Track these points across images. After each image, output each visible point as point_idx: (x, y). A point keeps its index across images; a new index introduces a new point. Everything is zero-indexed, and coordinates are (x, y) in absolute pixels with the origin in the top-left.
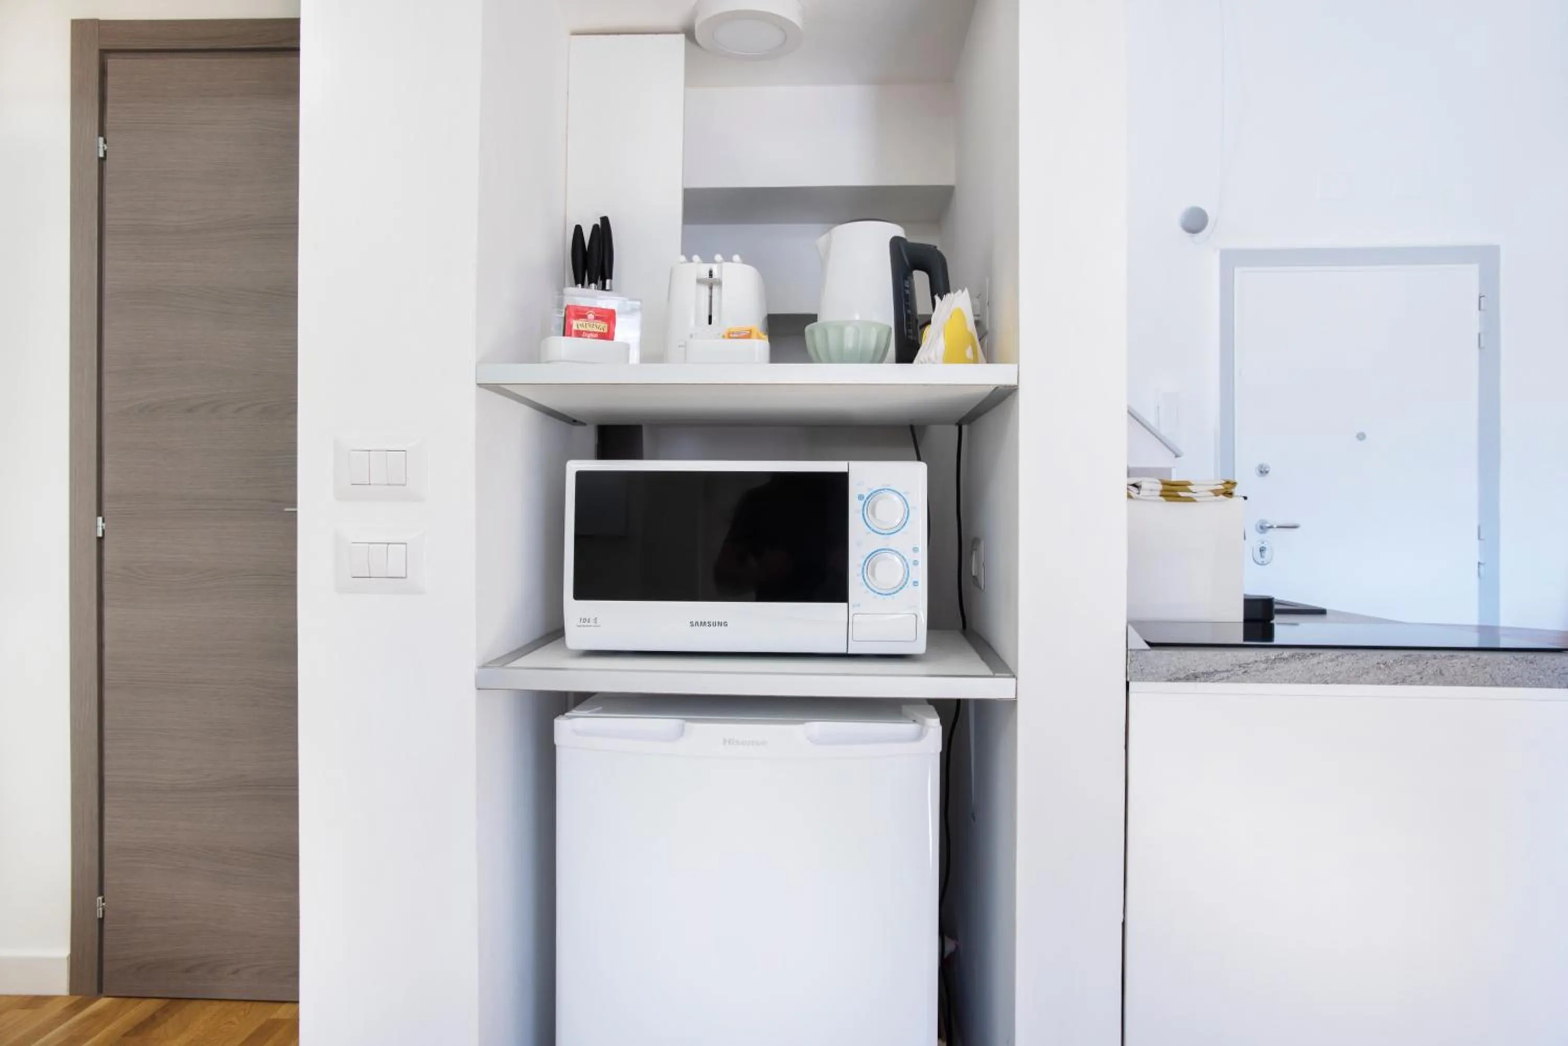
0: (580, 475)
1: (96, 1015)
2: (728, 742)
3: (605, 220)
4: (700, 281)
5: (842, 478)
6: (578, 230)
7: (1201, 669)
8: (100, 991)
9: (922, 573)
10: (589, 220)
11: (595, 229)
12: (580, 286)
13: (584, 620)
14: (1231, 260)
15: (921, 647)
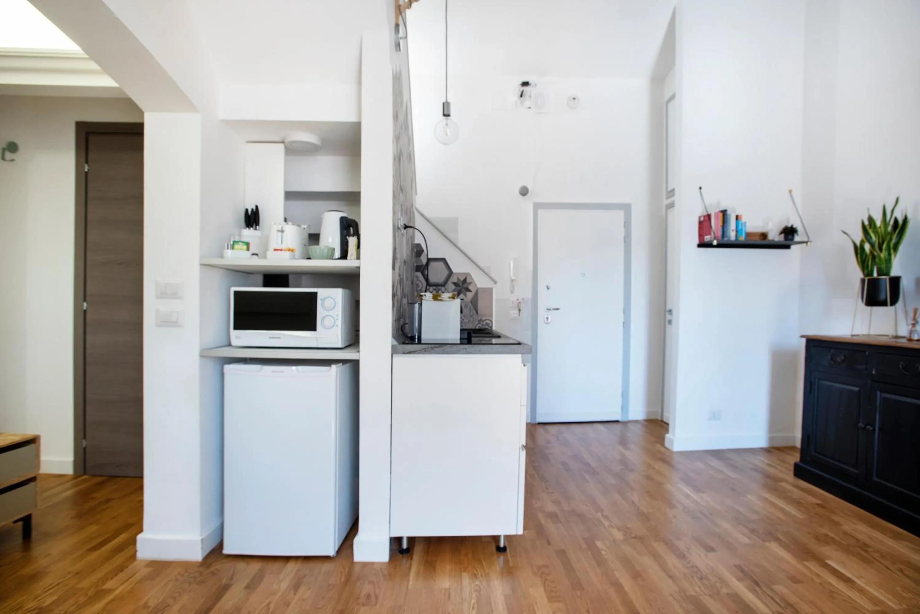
0: (236, 293)
1: (83, 480)
2: (273, 372)
3: (257, 207)
4: (278, 231)
5: (315, 294)
6: (247, 210)
7: (413, 350)
8: (85, 473)
9: (339, 323)
10: (251, 207)
11: (252, 210)
12: (248, 228)
13: (237, 337)
14: (537, 207)
15: (340, 345)
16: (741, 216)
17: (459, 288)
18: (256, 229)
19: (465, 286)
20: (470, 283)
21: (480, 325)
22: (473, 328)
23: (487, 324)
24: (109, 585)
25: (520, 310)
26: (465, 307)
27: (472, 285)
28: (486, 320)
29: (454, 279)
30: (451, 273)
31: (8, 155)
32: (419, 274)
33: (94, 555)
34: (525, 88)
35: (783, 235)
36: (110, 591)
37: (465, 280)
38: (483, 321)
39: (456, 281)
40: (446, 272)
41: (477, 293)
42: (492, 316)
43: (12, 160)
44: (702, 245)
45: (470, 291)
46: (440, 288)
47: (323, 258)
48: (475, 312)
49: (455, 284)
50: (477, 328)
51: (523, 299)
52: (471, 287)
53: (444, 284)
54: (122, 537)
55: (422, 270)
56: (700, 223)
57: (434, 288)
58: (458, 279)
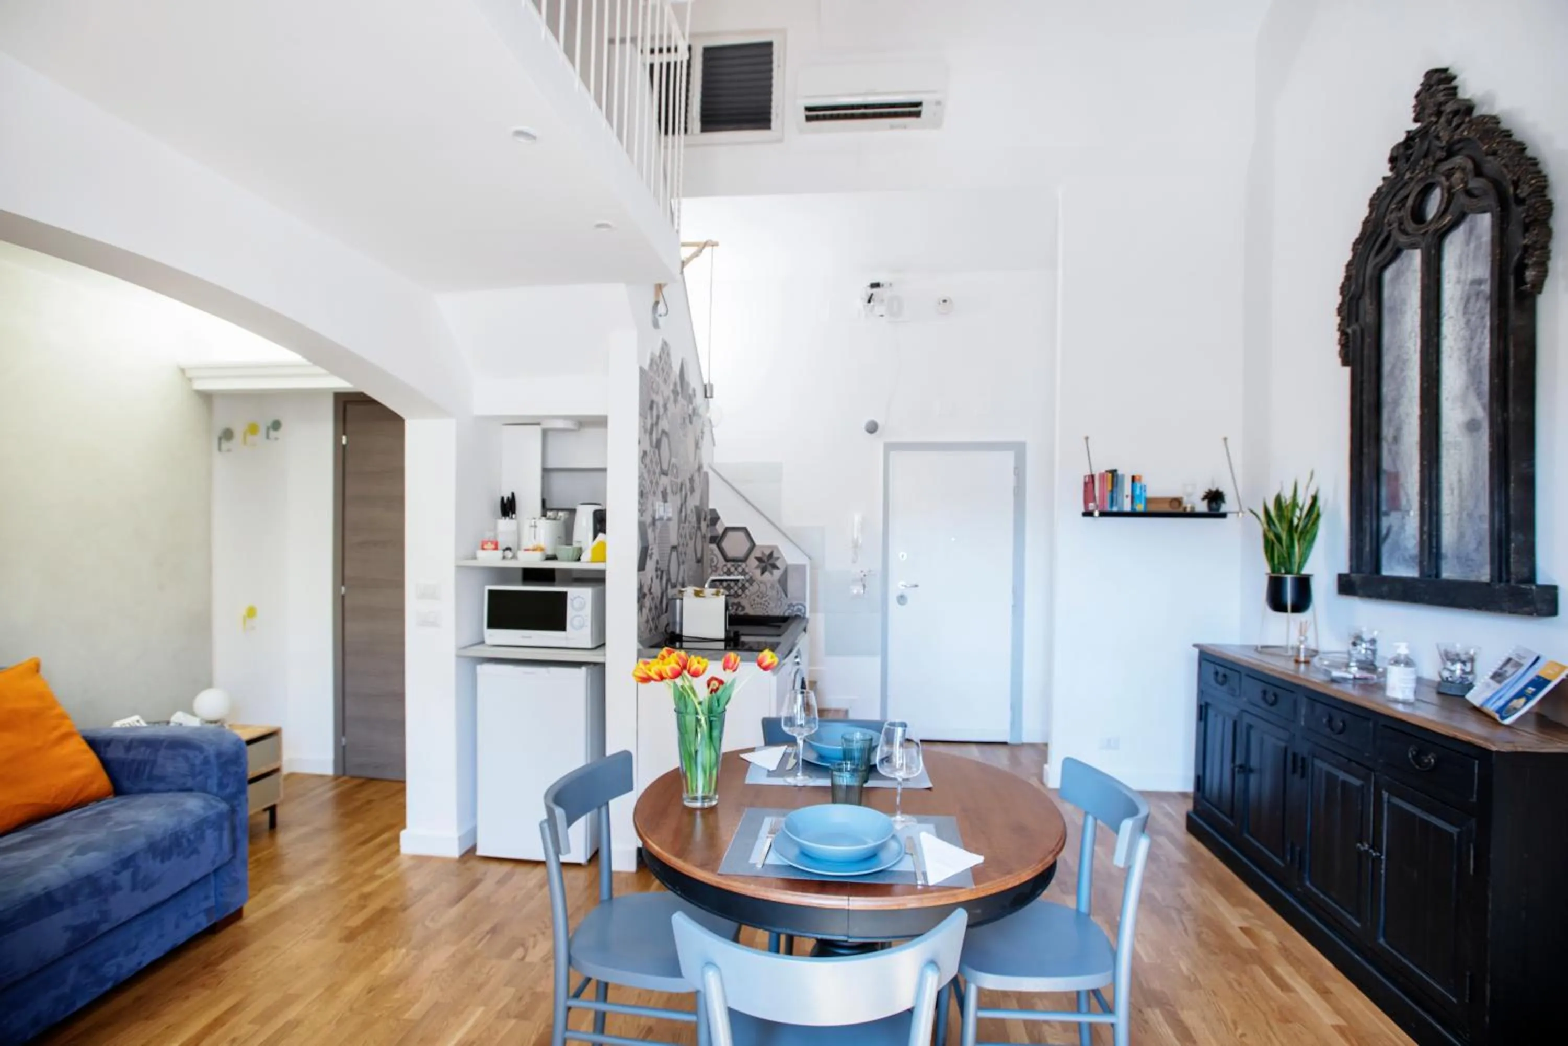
0: (491, 593)
3: (513, 494)
4: (531, 526)
5: (564, 595)
6: (503, 499)
8: (344, 774)
9: (588, 623)
10: (507, 495)
11: (508, 498)
12: (503, 518)
13: (490, 636)
14: (889, 447)
15: (589, 646)
16: (1140, 477)
17: (763, 565)
18: (512, 518)
19: (771, 561)
20: (777, 558)
21: (790, 611)
22: (782, 614)
23: (799, 610)
24: (379, 872)
25: (864, 586)
26: (771, 587)
27: (779, 560)
28: (797, 604)
29: (757, 553)
30: (753, 545)
31: (273, 434)
32: (714, 546)
33: (363, 849)
34: (875, 290)
35: (1206, 502)
36: (381, 876)
37: (771, 555)
38: (794, 606)
39: (759, 555)
40: (747, 545)
41: (786, 571)
42: (805, 600)
43: (276, 439)
44: (1088, 514)
45: (777, 568)
46: (740, 563)
47: (568, 560)
48: (784, 595)
49: (759, 559)
50: (786, 614)
51: (870, 571)
52: (778, 563)
53: (745, 559)
54: (385, 836)
55: (717, 541)
56: (1086, 484)
57: (733, 563)
58: (763, 553)
